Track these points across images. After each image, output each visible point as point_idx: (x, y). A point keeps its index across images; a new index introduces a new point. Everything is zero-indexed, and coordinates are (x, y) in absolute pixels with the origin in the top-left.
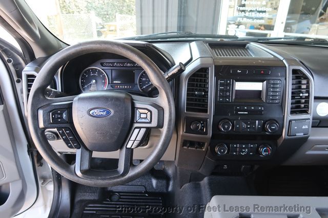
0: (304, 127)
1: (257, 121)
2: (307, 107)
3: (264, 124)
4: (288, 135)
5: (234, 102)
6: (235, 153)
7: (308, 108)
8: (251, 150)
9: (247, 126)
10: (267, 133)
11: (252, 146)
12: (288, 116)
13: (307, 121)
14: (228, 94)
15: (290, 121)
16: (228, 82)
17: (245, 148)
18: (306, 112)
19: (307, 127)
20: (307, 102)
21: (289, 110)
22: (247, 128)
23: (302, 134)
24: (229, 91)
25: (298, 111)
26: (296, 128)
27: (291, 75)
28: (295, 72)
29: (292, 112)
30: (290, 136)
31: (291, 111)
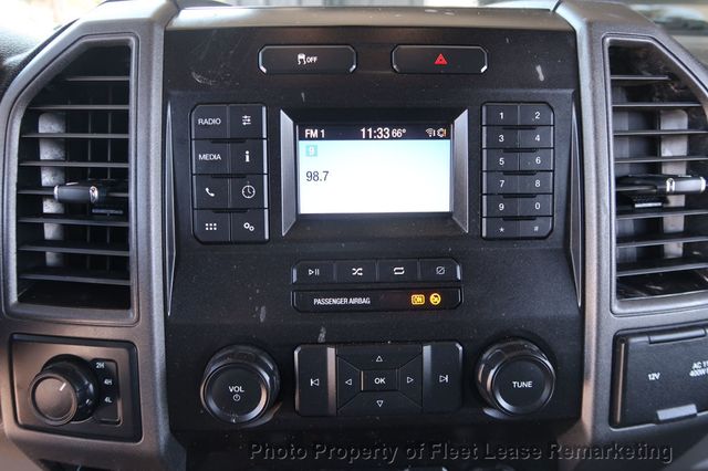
0: (697, 371)
1: (427, 350)
2: (698, 253)
3: (472, 361)
4: (612, 422)
5: (290, 239)
9: (369, 381)
12: (607, 313)
14: (248, 192)
15: (620, 339)
16: (247, 120)
20: (698, 226)
21: (610, 275)
22: (374, 390)
23: (691, 409)
24: (253, 173)
25: (655, 278)
26: (654, 376)
27: (605, 77)
28: (624, 58)
29: (629, 288)
30: (623, 424)
31: (619, 280)
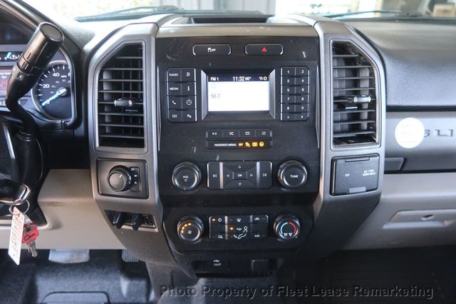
0: (365, 174)
1: (258, 164)
2: (372, 127)
3: (276, 168)
4: (331, 193)
5: (205, 121)
6: (221, 237)
7: (374, 130)
8: (255, 227)
9: (236, 176)
10: (283, 189)
11: (257, 219)
12: (329, 150)
13: (371, 159)
14: (189, 102)
15: (334, 160)
16: (188, 74)
17: (241, 225)
18: (370, 139)
19: (372, 173)
20: (372, 116)
21: (331, 136)
22: (237, 179)
23: (364, 189)
24: (191, 95)
25: (352, 137)
26: (347, 175)
27: (330, 55)
29: (337, 142)
30: (335, 194)
31: (335, 138)
